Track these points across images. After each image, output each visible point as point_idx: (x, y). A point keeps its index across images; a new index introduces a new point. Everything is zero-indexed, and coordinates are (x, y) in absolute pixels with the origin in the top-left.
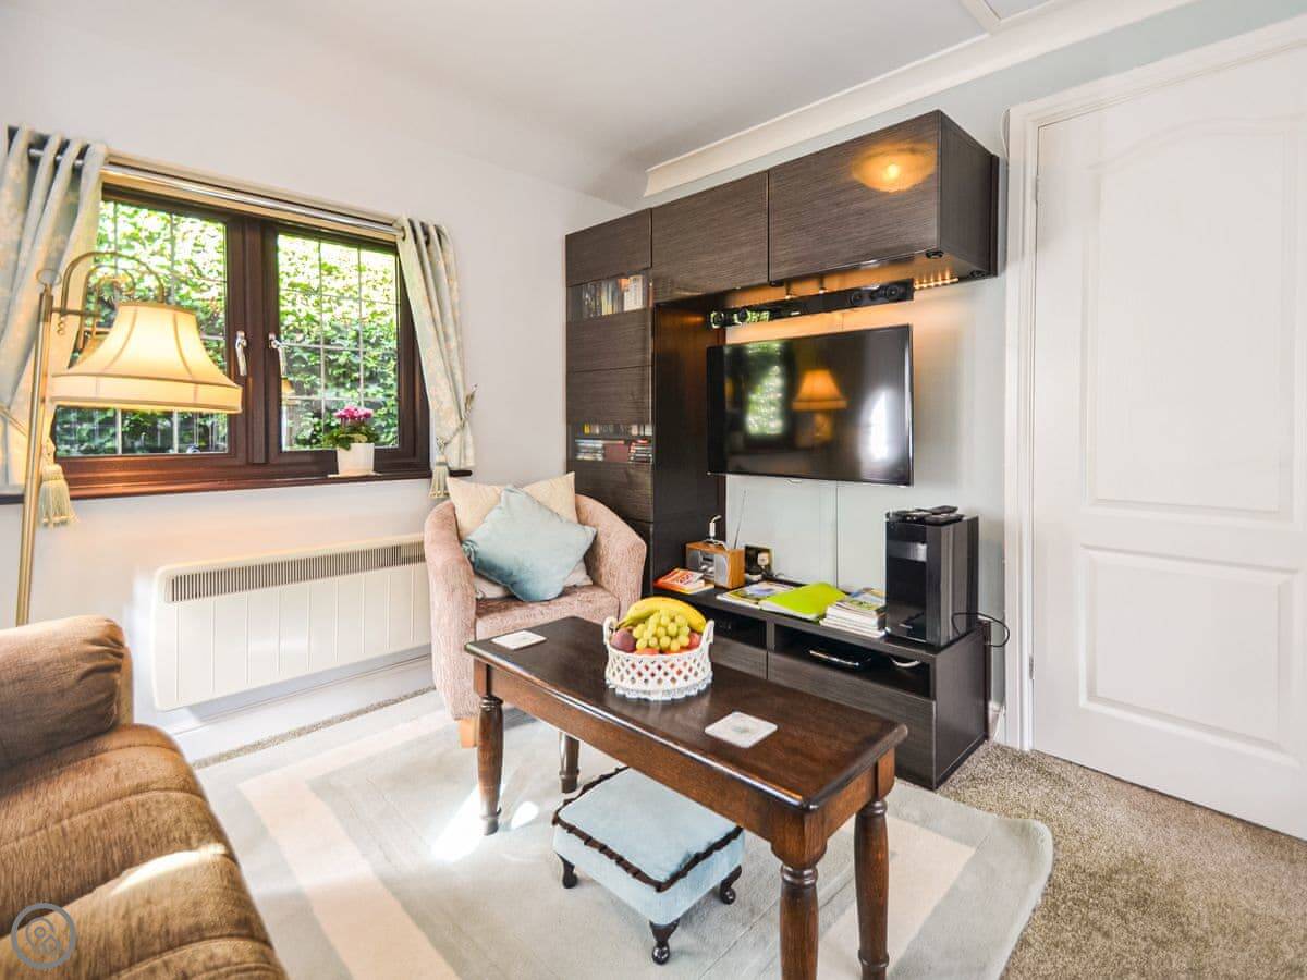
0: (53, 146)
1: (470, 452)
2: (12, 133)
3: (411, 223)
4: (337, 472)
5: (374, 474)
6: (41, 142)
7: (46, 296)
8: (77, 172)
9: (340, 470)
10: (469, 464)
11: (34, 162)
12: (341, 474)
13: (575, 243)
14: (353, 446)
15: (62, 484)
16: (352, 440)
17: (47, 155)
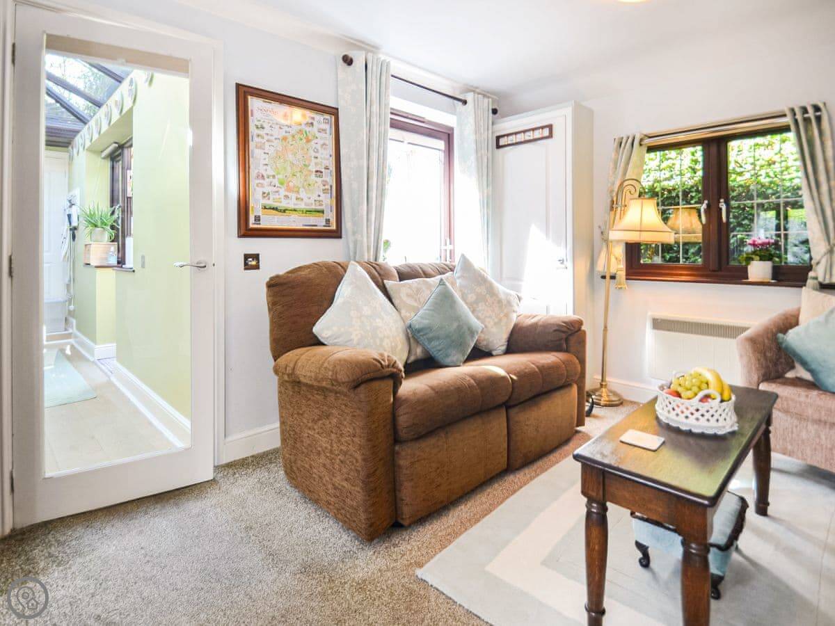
4: (747, 278)
9: (749, 275)
10: (833, 280)
12: (750, 280)
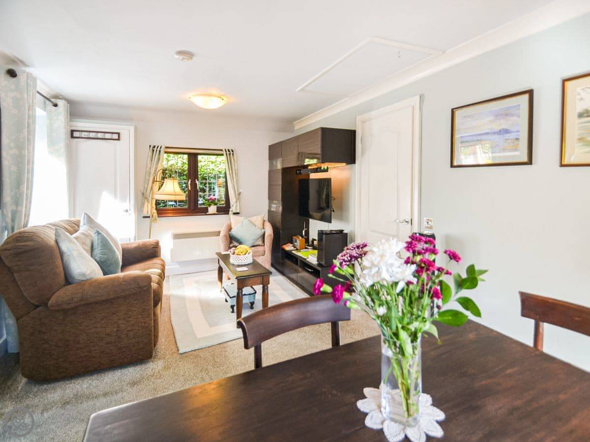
0: (156, 147)
1: (238, 208)
2: (150, 146)
3: (225, 150)
5: (217, 213)
6: (154, 147)
7: (154, 178)
8: (160, 151)
10: (238, 211)
11: (153, 151)
12: (210, 213)
13: (271, 148)
14: (211, 206)
15: (156, 214)
16: (211, 205)
17: (155, 149)
